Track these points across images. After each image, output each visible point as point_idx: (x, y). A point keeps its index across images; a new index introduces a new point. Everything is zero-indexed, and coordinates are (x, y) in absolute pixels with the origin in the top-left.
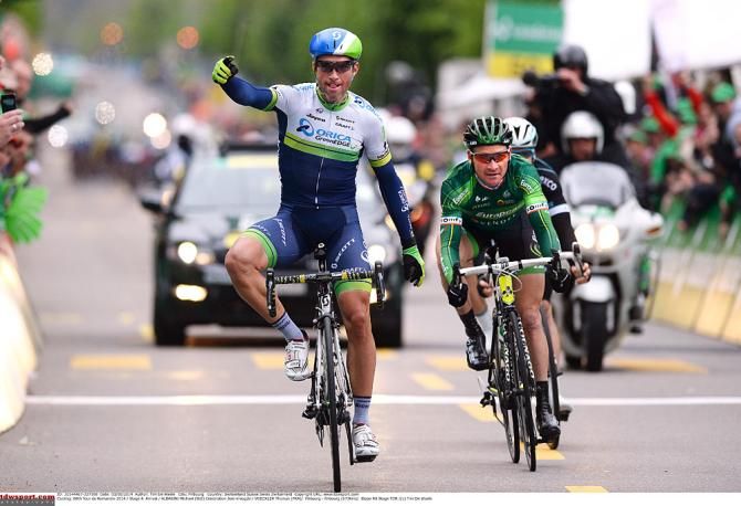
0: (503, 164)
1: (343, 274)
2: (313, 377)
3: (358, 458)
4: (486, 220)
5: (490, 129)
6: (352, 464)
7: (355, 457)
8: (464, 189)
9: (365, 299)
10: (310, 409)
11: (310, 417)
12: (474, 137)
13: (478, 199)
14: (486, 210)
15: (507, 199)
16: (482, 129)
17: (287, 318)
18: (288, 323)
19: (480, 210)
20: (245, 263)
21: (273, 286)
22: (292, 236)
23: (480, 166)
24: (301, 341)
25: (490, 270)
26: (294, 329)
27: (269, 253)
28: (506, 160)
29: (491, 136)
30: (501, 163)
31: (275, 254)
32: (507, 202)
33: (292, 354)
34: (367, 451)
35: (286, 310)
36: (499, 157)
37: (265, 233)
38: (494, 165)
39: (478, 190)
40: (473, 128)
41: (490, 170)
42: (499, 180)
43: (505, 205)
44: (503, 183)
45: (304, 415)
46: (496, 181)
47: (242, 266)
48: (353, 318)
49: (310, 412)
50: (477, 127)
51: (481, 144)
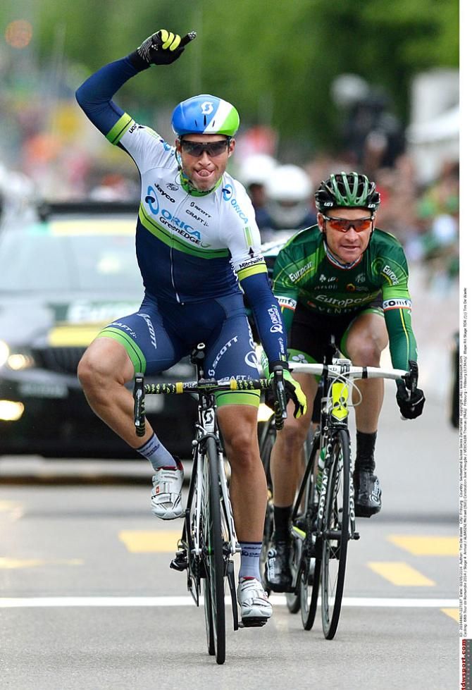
0: (365, 234)
1: (232, 382)
2: (187, 516)
3: (243, 619)
4: (326, 306)
5: (351, 188)
6: (236, 628)
7: (240, 620)
8: (306, 264)
9: (250, 416)
10: (180, 558)
11: (181, 569)
12: (331, 197)
13: (323, 278)
14: (330, 293)
15: (361, 284)
16: (341, 187)
17: (156, 441)
18: (156, 448)
19: (322, 292)
20: (104, 374)
21: (143, 397)
22: (164, 336)
23: (335, 235)
24: (173, 469)
25: (326, 371)
26: (165, 455)
27: (135, 359)
28: (369, 230)
29: (353, 196)
30: (362, 233)
31: (143, 360)
32: (359, 289)
33: (161, 486)
34: (257, 611)
35: (155, 431)
36: (360, 225)
37: (128, 333)
38: (353, 235)
39: (325, 266)
40: (329, 184)
41: (348, 241)
42: (356, 256)
43: (356, 291)
44: (360, 263)
45: (172, 566)
46: (354, 256)
47: (99, 377)
48: (234, 440)
49: (180, 563)
50: (335, 183)
51: (337, 207)
